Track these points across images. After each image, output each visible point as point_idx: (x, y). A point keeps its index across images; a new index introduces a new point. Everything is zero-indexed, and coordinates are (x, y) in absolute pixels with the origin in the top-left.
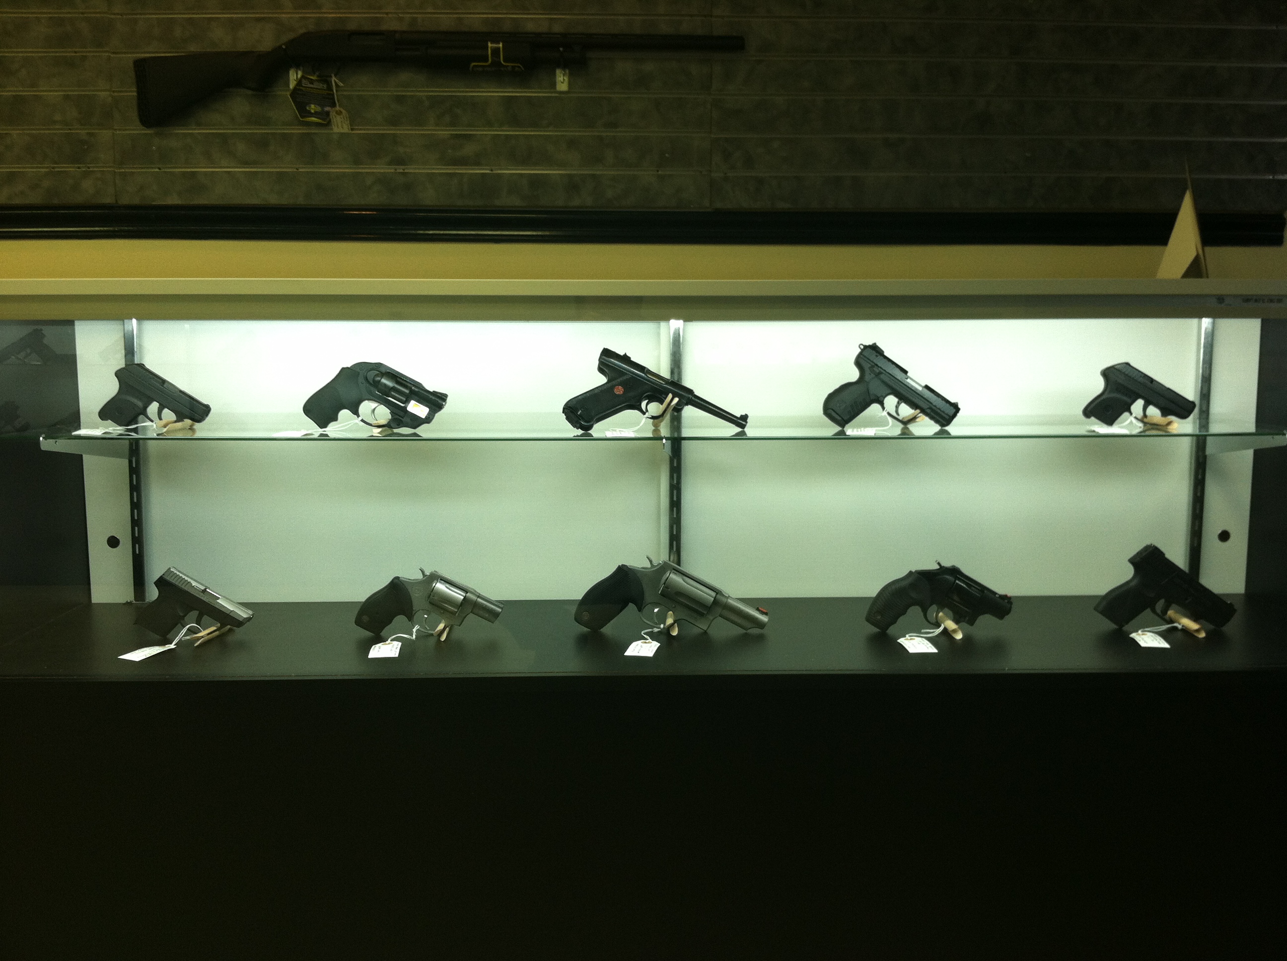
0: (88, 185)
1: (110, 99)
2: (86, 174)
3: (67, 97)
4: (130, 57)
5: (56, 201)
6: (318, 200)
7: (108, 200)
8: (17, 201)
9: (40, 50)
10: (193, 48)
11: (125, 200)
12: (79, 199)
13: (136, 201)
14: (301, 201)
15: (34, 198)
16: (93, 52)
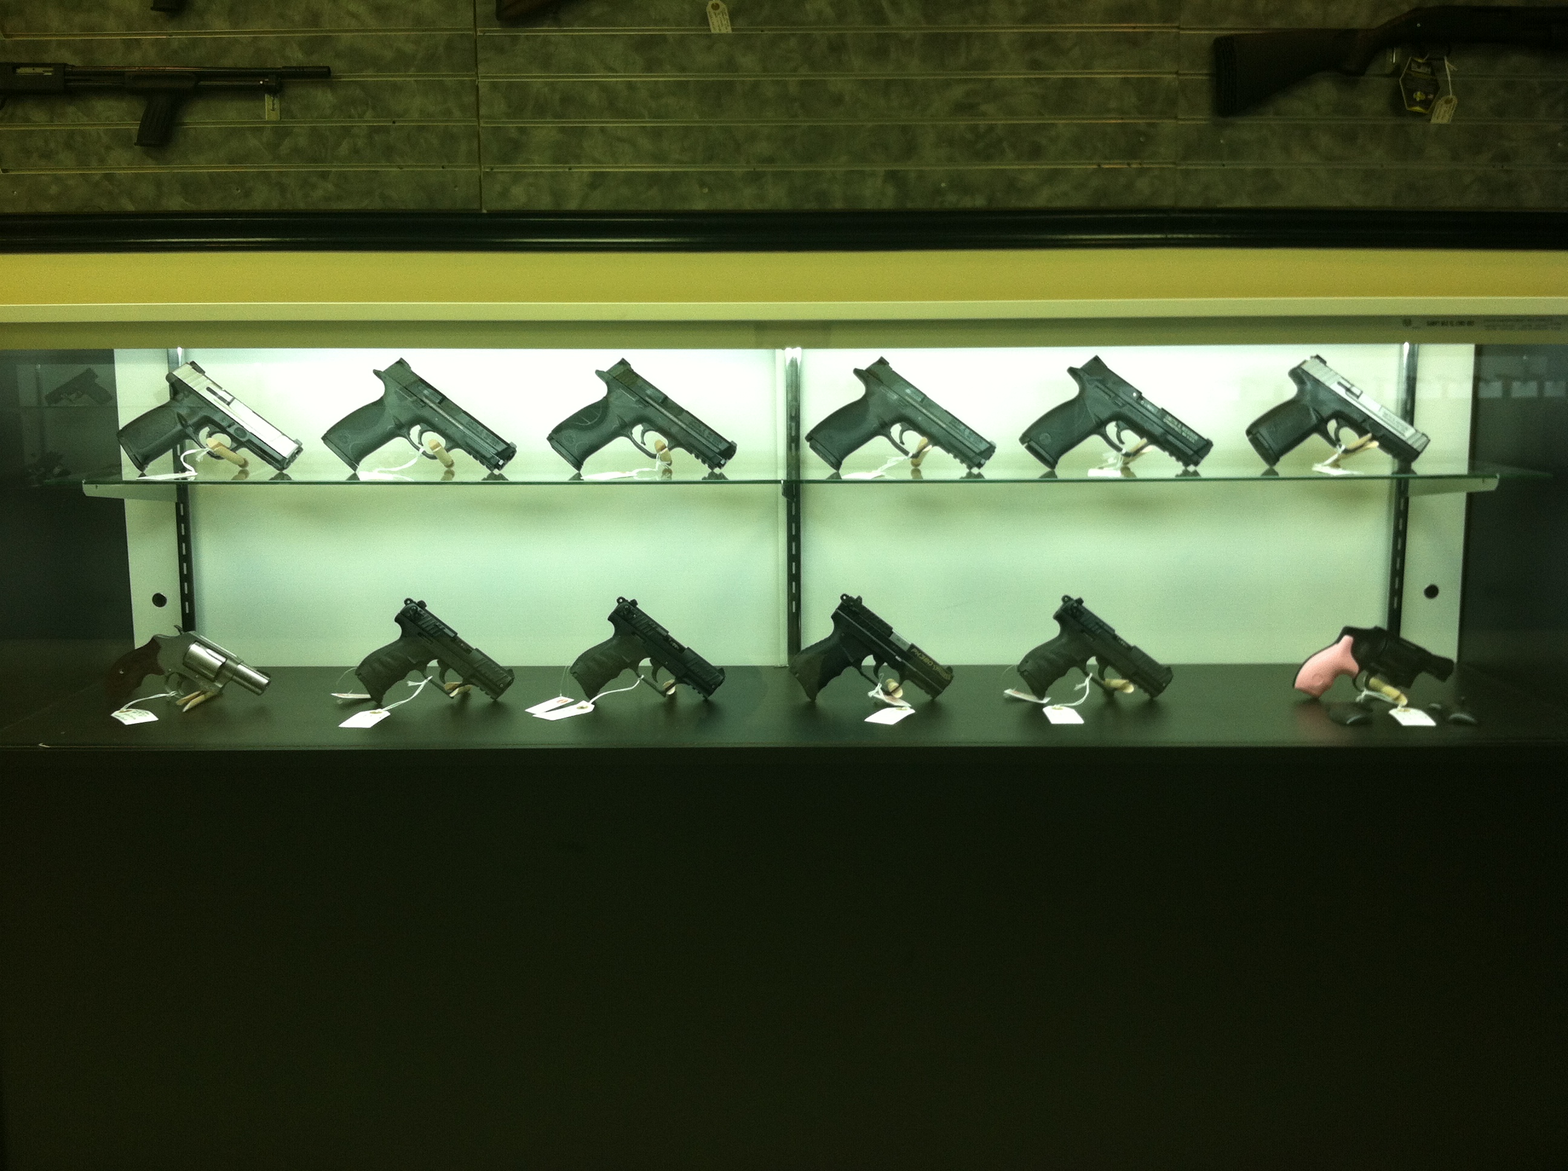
0: (1143, 185)
1: (1177, 83)
2: (1141, 172)
3: (1126, 81)
4: (1205, 35)
5: (1103, 204)
6: (1408, 202)
7: (1166, 202)
8: (1058, 204)
9: (1098, 25)
10: (1276, 24)
11: (1186, 202)
12: (1131, 201)
13: (1198, 203)
14: (1389, 203)
15: (1078, 200)
16: (1159, 27)
